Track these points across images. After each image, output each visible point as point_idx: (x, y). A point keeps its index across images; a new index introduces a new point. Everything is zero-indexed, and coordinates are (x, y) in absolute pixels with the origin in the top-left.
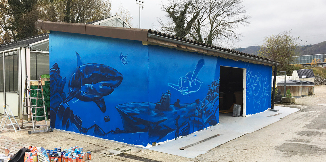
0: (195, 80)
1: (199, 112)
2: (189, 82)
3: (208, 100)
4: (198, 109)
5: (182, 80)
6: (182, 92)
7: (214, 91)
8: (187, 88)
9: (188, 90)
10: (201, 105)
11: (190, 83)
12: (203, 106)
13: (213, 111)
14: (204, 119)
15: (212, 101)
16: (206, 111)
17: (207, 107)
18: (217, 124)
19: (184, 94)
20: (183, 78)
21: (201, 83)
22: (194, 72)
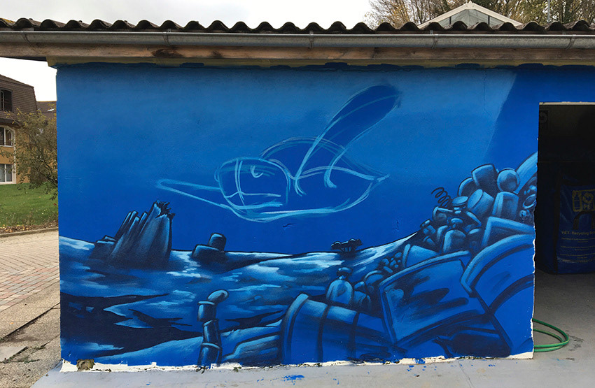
0: (330, 168)
1: (354, 290)
2: (288, 175)
3: (436, 248)
5: (238, 169)
6: (244, 212)
7: (484, 213)
8: (270, 199)
9: (278, 205)
11: (297, 178)
12: (390, 271)
13: (474, 294)
14: (395, 321)
15: (466, 252)
16: (418, 289)
17: (426, 279)
18: (511, 357)
19: (256, 220)
20: (245, 163)
21: (375, 182)
22: (319, 139)
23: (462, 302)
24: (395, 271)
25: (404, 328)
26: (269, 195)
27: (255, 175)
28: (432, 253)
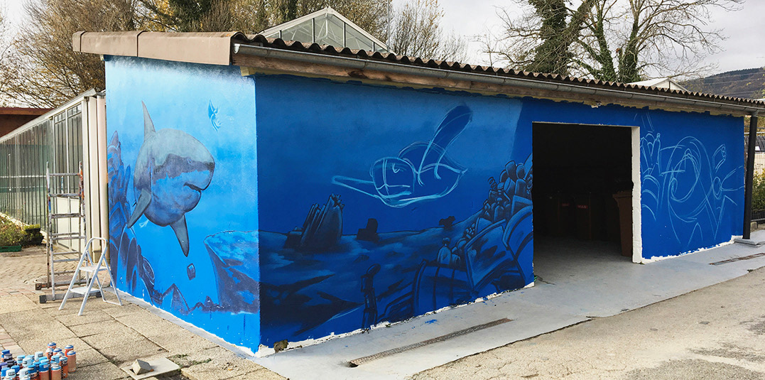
0: (437, 164)
1: (452, 253)
2: (414, 170)
3: (491, 219)
4: (449, 245)
6: (388, 201)
7: (511, 193)
8: (404, 189)
9: (408, 194)
10: (462, 234)
11: (419, 173)
12: (469, 237)
13: (509, 248)
14: (473, 273)
15: (504, 220)
16: (483, 249)
17: (487, 240)
18: (525, 287)
19: (396, 206)
20: (389, 161)
21: (461, 174)
22: (431, 143)
23: (503, 254)
24: (472, 237)
25: (478, 276)
26: (404, 186)
27: (395, 171)
28: (489, 222)
